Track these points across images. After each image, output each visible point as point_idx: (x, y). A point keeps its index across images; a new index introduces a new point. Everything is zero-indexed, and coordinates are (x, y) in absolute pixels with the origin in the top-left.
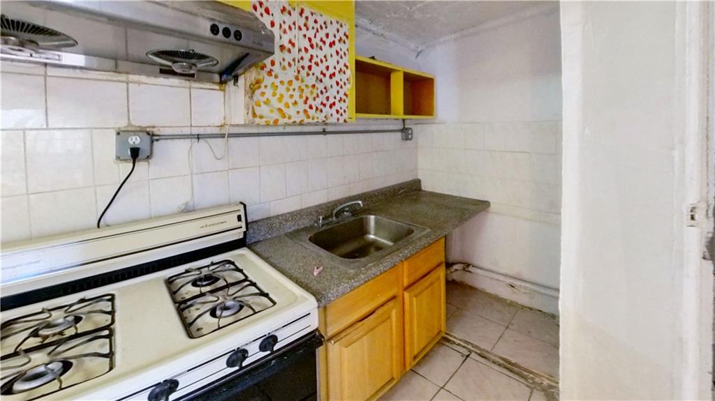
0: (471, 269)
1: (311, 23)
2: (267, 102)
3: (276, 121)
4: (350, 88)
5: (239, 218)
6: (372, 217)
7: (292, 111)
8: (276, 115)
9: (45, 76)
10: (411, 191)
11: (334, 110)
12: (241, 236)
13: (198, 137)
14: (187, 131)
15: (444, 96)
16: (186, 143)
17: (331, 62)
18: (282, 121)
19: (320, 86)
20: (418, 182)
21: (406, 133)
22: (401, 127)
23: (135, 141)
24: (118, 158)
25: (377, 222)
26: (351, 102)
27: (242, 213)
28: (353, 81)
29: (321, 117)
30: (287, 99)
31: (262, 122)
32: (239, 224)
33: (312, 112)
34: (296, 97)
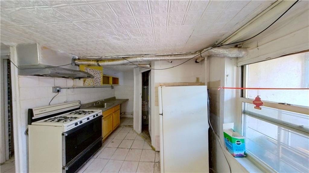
0: (125, 113)
1: (94, 71)
2: (87, 83)
3: (88, 86)
4: (102, 80)
5: (79, 103)
6: (106, 104)
7: (91, 84)
8: (88, 85)
9: (39, 78)
10: (114, 99)
11: (98, 84)
12: (79, 107)
13: (69, 88)
14: (66, 87)
15: (121, 81)
16: (66, 89)
17: (98, 76)
18: (89, 85)
19: (96, 80)
20: (115, 97)
21: (112, 87)
22: (111, 86)
23: (58, 89)
24: (53, 92)
25: (107, 104)
26: (102, 82)
27: (79, 102)
28: (102, 79)
29: (96, 85)
30: (90, 82)
31: (86, 86)
32: (79, 104)
33: (94, 84)
34: (92, 82)
